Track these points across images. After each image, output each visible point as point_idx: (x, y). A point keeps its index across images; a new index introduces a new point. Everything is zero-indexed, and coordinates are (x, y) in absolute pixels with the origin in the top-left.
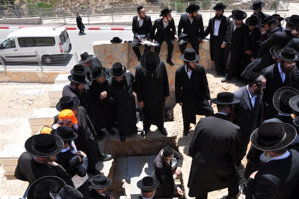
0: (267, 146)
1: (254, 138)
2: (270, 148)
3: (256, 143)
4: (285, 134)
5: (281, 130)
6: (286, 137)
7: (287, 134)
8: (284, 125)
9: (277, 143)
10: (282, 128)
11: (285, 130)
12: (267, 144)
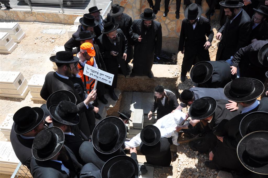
0: (238, 98)
1: (226, 90)
2: (240, 100)
3: (229, 94)
4: (255, 88)
5: (252, 85)
6: (255, 91)
7: (255, 89)
8: (254, 80)
9: (247, 96)
10: (253, 83)
11: (255, 85)
12: (238, 96)
